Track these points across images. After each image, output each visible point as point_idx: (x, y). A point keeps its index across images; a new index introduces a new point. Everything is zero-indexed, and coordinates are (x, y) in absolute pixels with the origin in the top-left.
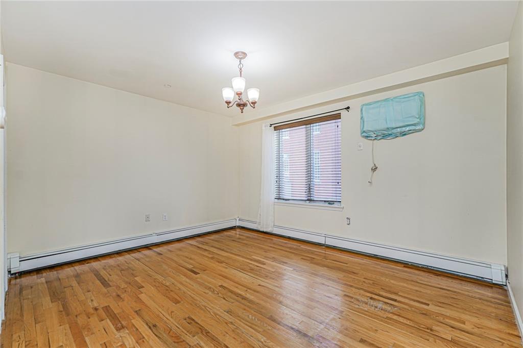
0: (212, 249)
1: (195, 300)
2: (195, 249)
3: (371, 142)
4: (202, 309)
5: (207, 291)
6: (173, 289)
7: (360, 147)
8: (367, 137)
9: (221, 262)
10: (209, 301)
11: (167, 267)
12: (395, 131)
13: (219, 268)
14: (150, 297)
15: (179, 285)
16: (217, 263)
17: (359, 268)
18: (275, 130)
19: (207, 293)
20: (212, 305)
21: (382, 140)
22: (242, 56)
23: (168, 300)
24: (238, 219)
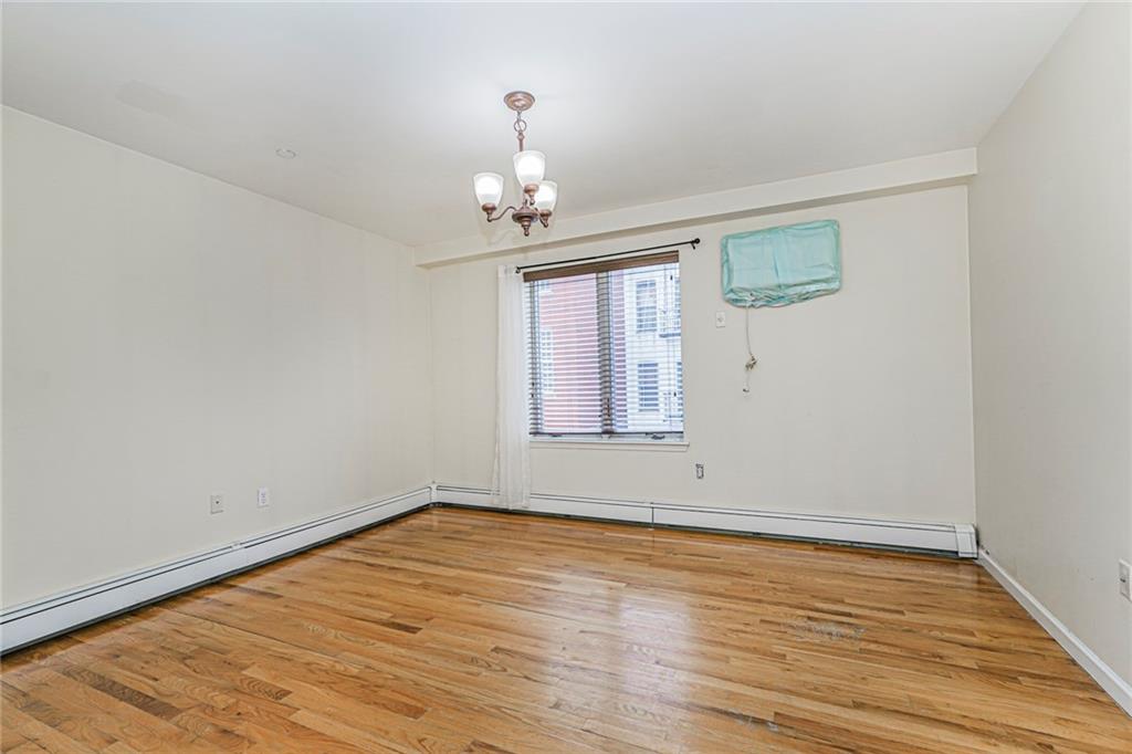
0: (410, 565)
1: (457, 696)
2: (364, 571)
3: (743, 311)
4: (492, 715)
5: (474, 669)
6: (380, 682)
7: (720, 320)
8: (737, 300)
9: (457, 593)
10: (497, 691)
11: (319, 628)
12: (791, 291)
13: (460, 607)
14: (329, 715)
15: (386, 667)
16: (447, 597)
17: (746, 563)
18: (525, 281)
19: (478, 674)
20: (512, 700)
21: (766, 309)
22: (523, 102)
23: (385, 711)
24: (434, 487)
